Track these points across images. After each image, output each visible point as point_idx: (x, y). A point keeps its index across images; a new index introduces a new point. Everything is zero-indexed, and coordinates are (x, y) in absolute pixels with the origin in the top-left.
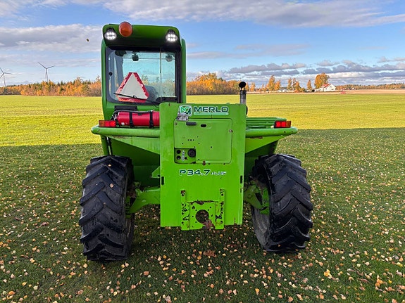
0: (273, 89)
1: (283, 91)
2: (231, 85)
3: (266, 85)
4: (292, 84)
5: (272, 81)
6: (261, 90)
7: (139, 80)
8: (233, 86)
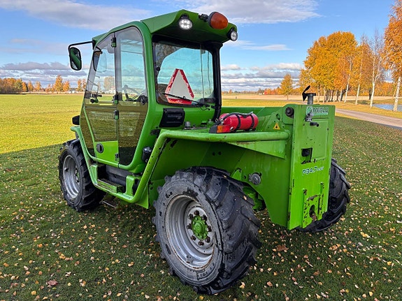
0: (61, 90)
1: (73, 92)
2: (10, 83)
3: (53, 85)
4: (82, 86)
5: (59, 81)
6: (48, 91)
7: (185, 78)
8: (13, 85)
